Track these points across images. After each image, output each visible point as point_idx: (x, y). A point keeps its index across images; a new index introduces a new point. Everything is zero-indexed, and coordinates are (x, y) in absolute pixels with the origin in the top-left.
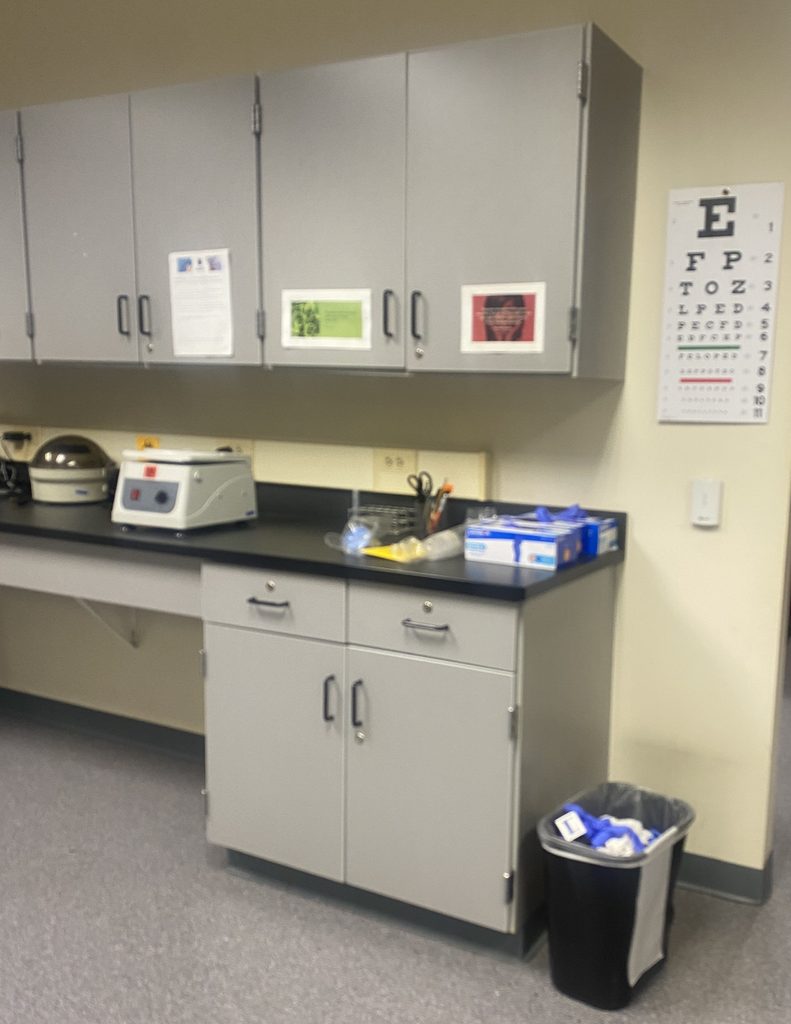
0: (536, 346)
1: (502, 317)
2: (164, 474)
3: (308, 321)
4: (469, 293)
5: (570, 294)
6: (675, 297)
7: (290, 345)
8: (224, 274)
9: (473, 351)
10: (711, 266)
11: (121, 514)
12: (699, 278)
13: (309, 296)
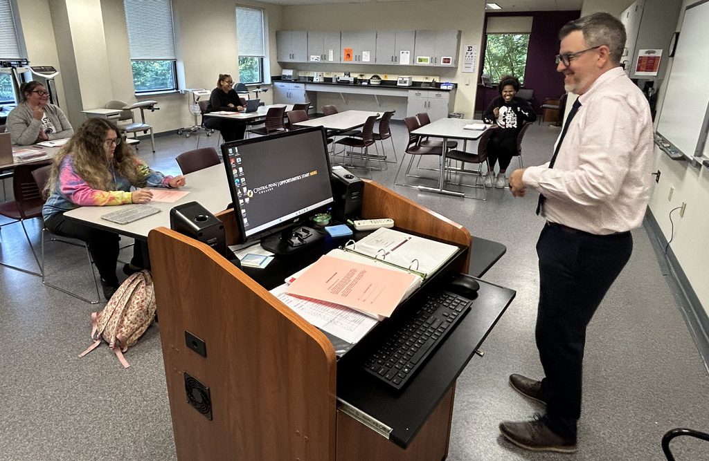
0: (450, 64)
1: (446, 61)
2: (405, 79)
3: (420, 60)
4: (442, 58)
5: (454, 58)
6: (464, 58)
7: (418, 63)
8: (409, 54)
9: (442, 64)
10: (469, 54)
11: (398, 84)
12: (468, 55)
13: (421, 57)
